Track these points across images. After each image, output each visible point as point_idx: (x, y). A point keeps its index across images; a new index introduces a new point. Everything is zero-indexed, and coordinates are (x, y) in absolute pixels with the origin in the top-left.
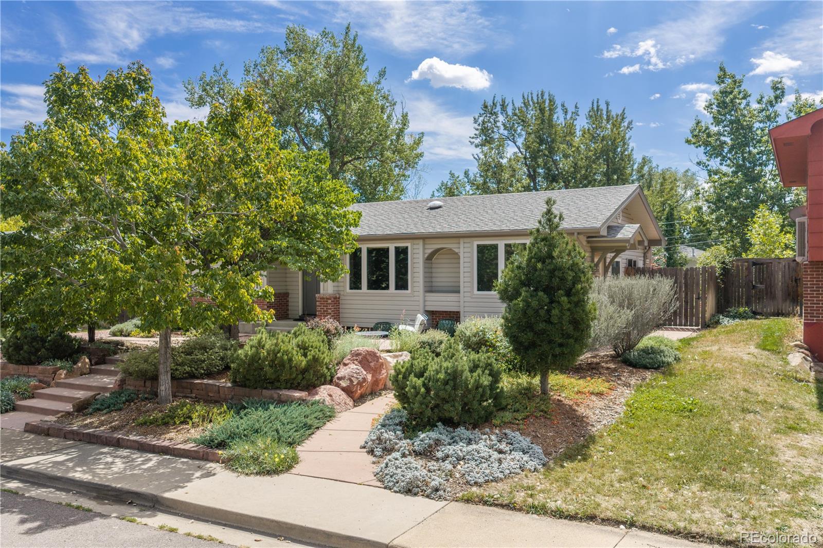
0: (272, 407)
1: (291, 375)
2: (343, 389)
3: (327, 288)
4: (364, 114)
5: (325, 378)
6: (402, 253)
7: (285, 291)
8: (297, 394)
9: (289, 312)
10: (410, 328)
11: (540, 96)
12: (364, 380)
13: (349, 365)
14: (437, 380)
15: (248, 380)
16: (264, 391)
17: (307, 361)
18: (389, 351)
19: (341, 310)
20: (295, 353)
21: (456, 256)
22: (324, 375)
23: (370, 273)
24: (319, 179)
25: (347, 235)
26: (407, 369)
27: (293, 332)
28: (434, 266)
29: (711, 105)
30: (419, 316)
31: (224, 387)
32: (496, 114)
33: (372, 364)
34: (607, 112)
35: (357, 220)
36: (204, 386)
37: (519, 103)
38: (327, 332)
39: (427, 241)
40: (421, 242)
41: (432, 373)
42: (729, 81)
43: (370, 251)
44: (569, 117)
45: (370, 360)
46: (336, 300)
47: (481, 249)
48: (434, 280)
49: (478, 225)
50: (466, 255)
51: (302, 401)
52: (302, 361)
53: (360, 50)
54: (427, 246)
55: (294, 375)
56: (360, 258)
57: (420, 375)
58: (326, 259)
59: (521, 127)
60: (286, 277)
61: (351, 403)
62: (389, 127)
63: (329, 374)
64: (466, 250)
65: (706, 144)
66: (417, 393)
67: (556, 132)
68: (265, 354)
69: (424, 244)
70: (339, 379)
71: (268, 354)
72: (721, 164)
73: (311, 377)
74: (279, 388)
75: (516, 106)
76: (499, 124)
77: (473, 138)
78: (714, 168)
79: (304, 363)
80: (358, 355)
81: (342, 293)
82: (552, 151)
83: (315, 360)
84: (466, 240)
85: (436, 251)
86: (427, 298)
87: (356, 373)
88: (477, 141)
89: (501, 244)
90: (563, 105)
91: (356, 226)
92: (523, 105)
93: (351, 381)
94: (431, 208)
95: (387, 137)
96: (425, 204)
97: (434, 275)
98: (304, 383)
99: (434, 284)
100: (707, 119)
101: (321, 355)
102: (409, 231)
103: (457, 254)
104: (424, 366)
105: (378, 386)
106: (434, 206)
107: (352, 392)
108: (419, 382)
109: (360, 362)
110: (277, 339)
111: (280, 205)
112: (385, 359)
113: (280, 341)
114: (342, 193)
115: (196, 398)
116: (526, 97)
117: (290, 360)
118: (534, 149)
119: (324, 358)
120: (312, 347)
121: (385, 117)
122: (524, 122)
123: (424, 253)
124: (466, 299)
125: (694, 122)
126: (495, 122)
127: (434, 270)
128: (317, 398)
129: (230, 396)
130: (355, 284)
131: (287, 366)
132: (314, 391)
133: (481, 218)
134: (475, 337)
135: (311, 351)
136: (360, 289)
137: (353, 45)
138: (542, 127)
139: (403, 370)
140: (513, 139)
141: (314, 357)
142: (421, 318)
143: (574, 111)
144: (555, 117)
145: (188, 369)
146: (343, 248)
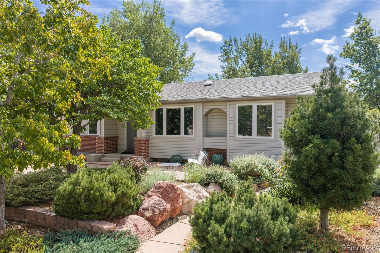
0: (81, 241)
1: (102, 208)
2: (147, 219)
3: (141, 134)
4: (164, 43)
5: (133, 208)
6: (189, 112)
7: (115, 136)
8: (107, 226)
9: (119, 148)
10: (195, 161)
11: (254, 35)
12: (165, 210)
13: (153, 197)
14: (240, 230)
15: (67, 212)
16: (79, 222)
17: (117, 197)
18: (183, 181)
19: (150, 148)
20: (106, 189)
21: (224, 114)
22: (131, 207)
23: (168, 125)
24: (132, 56)
25: (153, 96)
26: (207, 213)
27: (108, 169)
28: (209, 120)
29: (354, 35)
30: (201, 152)
31: (48, 216)
32: (232, 45)
33: (171, 195)
34: (290, 44)
35: (160, 86)
36: (34, 214)
37: (244, 40)
38: (136, 169)
39: (205, 104)
40: (201, 105)
41: (234, 221)
42: (362, 22)
43: (168, 111)
44: (268, 47)
45: (169, 192)
46: (147, 141)
47: (241, 109)
48: (209, 129)
49: (238, 94)
50: (231, 113)
51: (110, 234)
52: (112, 196)
53: (162, 10)
54: (205, 107)
55: (105, 209)
56: (162, 115)
57: (221, 220)
58: (138, 113)
59: (245, 52)
60: (117, 127)
61: (153, 231)
62: (177, 50)
63: (135, 205)
64: (231, 109)
65: (352, 55)
66: (220, 241)
67: (263, 54)
68: (81, 190)
69: (203, 106)
70: (144, 209)
71: (84, 190)
72: (359, 67)
73: (120, 209)
74: (92, 220)
75: (242, 41)
76: (233, 50)
77: (220, 57)
78: (355, 69)
79: (113, 198)
80: (160, 187)
81: (151, 137)
82: (261, 64)
83: (124, 194)
84: (231, 103)
85: (211, 110)
86: (205, 141)
87: (158, 204)
88: (222, 59)
89: (255, 105)
90: (266, 41)
91: (160, 91)
92: (246, 41)
93: (154, 212)
94: (206, 86)
95: (176, 55)
96: (201, 83)
97: (209, 126)
98: (114, 214)
99: (209, 131)
100: (352, 42)
101: (128, 191)
102: (193, 98)
103: (224, 112)
104: (224, 212)
105: (175, 212)
106: (207, 84)
107: (154, 221)
108: (221, 230)
109: (161, 194)
110: (92, 177)
111: (93, 64)
112: (181, 190)
113: (93, 178)
114: (149, 67)
115: (28, 222)
116: (247, 36)
117: (102, 196)
118: (252, 63)
119: (131, 193)
120: (122, 183)
121: (175, 45)
122: (246, 49)
123: (203, 112)
124: (231, 141)
125: (345, 44)
126: (232, 49)
127: (209, 123)
128: (124, 228)
129: (53, 224)
130: (159, 131)
131: (99, 201)
132: (122, 221)
133: (239, 90)
134: (244, 169)
135: (120, 187)
136: (162, 134)
137: (159, 7)
138: (255, 51)
139: (203, 214)
140: (241, 58)
141: (122, 192)
142: (203, 155)
143: (271, 44)
144: (262, 46)
145: (22, 199)
146: (150, 106)
